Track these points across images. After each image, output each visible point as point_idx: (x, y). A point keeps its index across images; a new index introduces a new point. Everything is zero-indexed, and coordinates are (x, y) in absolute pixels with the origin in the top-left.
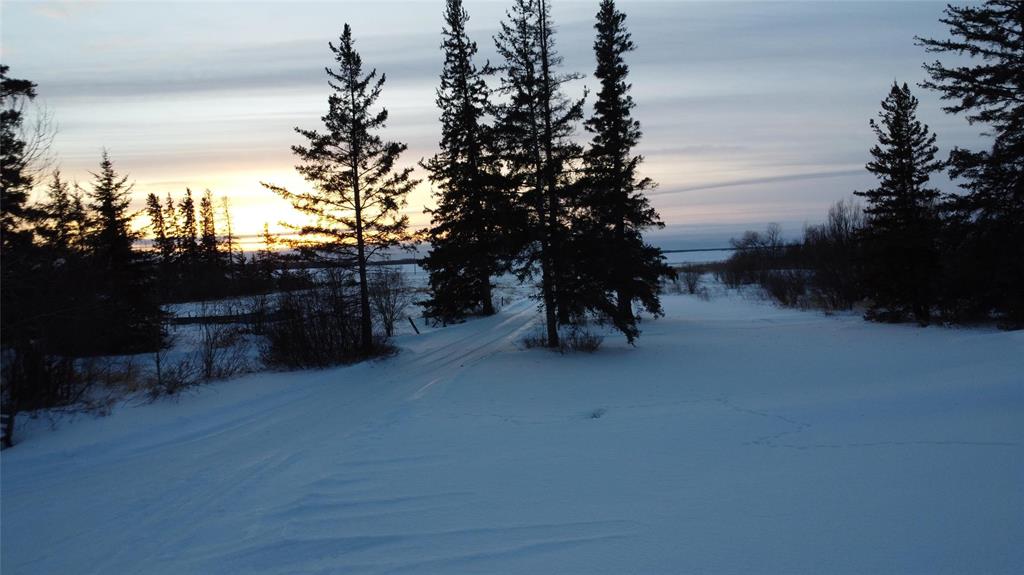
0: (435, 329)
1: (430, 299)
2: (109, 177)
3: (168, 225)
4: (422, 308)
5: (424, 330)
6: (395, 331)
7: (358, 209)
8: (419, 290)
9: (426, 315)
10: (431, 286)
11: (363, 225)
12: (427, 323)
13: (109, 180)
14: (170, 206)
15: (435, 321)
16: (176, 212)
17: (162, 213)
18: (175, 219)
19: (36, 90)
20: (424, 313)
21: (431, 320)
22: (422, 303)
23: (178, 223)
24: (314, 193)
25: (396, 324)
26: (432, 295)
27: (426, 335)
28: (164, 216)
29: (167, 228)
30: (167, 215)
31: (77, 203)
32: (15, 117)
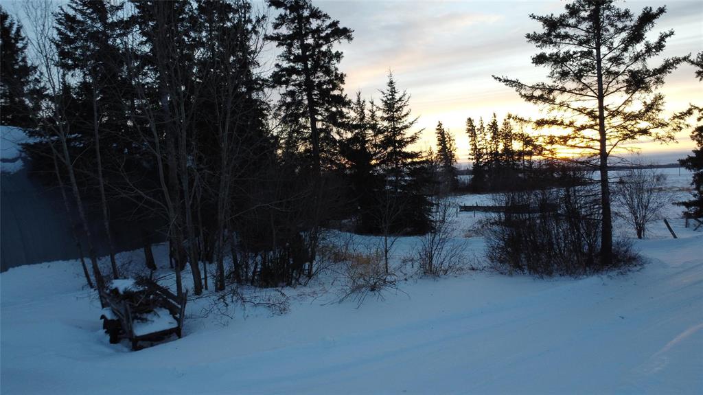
0: (696, 234)
1: (693, 199)
2: (393, 92)
3: (479, 139)
4: (684, 208)
5: (684, 234)
6: (647, 233)
7: (601, 97)
8: (681, 190)
9: (687, 216)
10: (694, 186)
11: (606, 113)
12: (687, 225)
13: (393, 95)
14: (482, 126)
15: (697, 223)
16: (486, 130)
17: (476, 131)
18: (485, 135)
20: (686, 213)
21: (692, 221)
22: (684, 204)
23: (486, 137)
24: (549, 82)
25: (648, 226)
26: (695, 196)
27: (686, 241)
28: (477, 133)
29: (479, 142)
30: (479, 132)
31: (373, 116)
32: (338, 56)
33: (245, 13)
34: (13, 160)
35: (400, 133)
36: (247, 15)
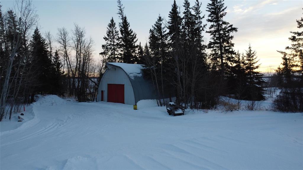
2: (250, 51)
13: (250, 52)
19: (238, 30)
31: (243, 59)
32: (232, 37)
33: (200, 25)
34: (140, 73)
35: (252, 65)
36: (201, 25)
